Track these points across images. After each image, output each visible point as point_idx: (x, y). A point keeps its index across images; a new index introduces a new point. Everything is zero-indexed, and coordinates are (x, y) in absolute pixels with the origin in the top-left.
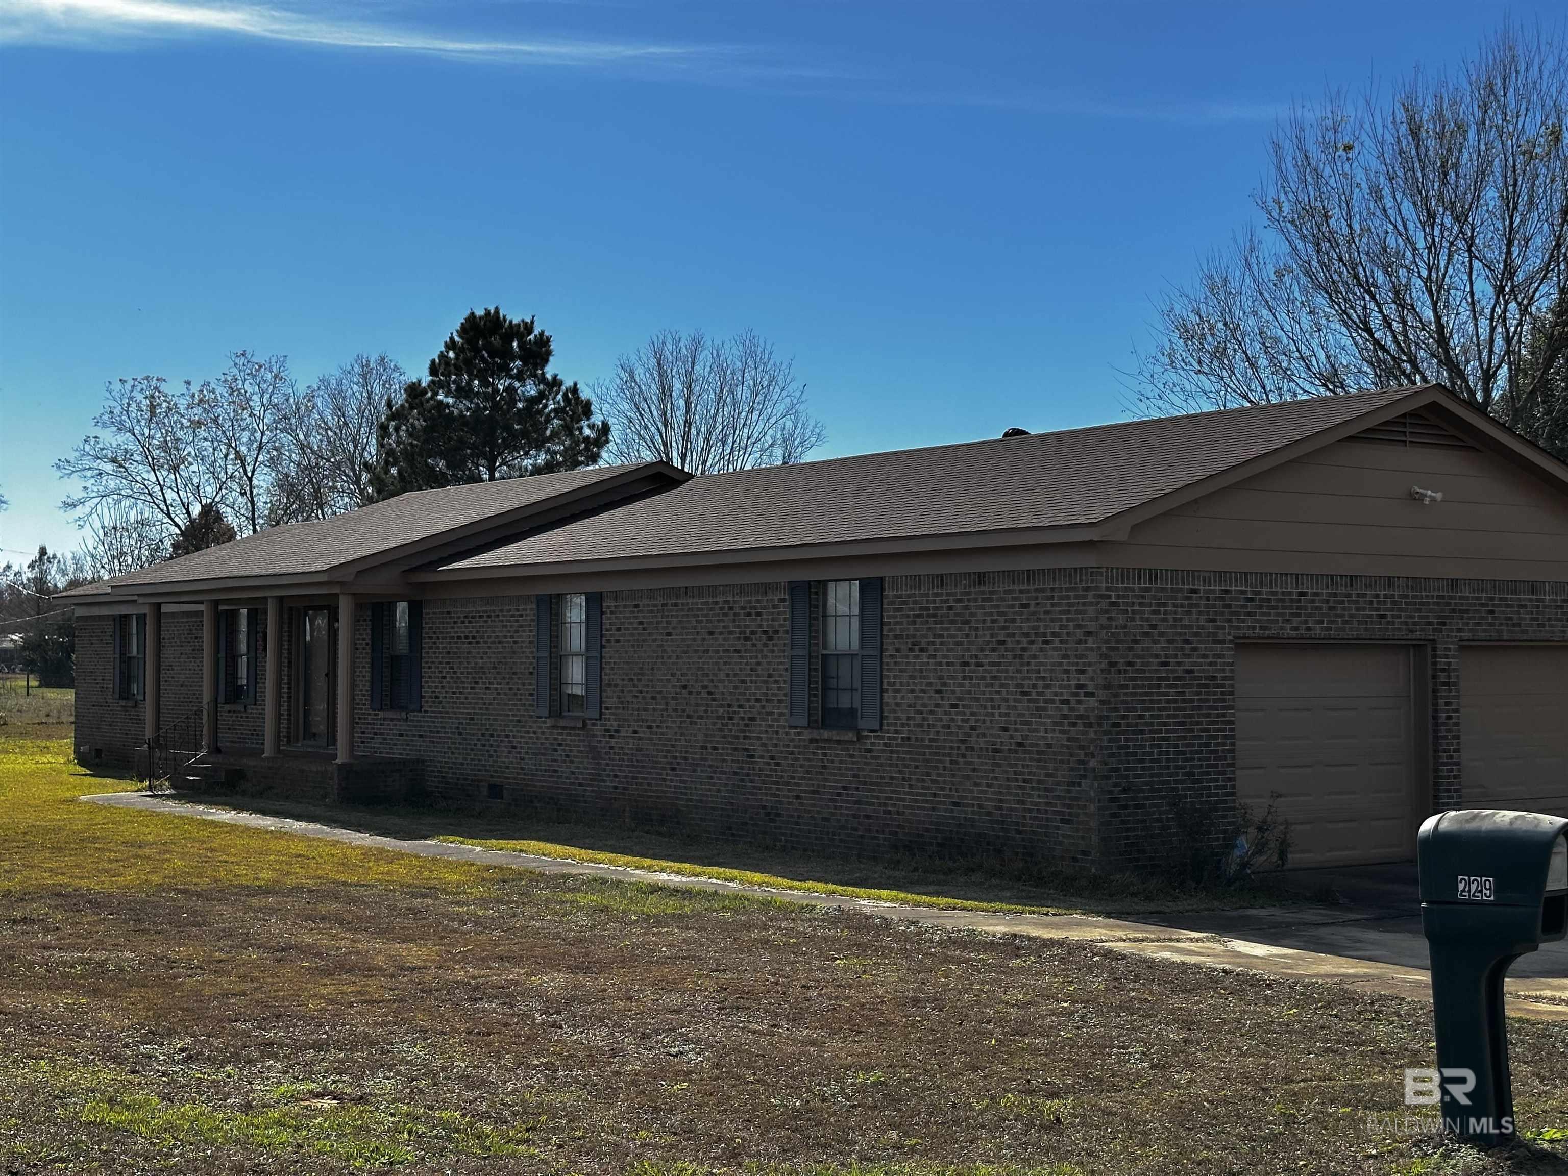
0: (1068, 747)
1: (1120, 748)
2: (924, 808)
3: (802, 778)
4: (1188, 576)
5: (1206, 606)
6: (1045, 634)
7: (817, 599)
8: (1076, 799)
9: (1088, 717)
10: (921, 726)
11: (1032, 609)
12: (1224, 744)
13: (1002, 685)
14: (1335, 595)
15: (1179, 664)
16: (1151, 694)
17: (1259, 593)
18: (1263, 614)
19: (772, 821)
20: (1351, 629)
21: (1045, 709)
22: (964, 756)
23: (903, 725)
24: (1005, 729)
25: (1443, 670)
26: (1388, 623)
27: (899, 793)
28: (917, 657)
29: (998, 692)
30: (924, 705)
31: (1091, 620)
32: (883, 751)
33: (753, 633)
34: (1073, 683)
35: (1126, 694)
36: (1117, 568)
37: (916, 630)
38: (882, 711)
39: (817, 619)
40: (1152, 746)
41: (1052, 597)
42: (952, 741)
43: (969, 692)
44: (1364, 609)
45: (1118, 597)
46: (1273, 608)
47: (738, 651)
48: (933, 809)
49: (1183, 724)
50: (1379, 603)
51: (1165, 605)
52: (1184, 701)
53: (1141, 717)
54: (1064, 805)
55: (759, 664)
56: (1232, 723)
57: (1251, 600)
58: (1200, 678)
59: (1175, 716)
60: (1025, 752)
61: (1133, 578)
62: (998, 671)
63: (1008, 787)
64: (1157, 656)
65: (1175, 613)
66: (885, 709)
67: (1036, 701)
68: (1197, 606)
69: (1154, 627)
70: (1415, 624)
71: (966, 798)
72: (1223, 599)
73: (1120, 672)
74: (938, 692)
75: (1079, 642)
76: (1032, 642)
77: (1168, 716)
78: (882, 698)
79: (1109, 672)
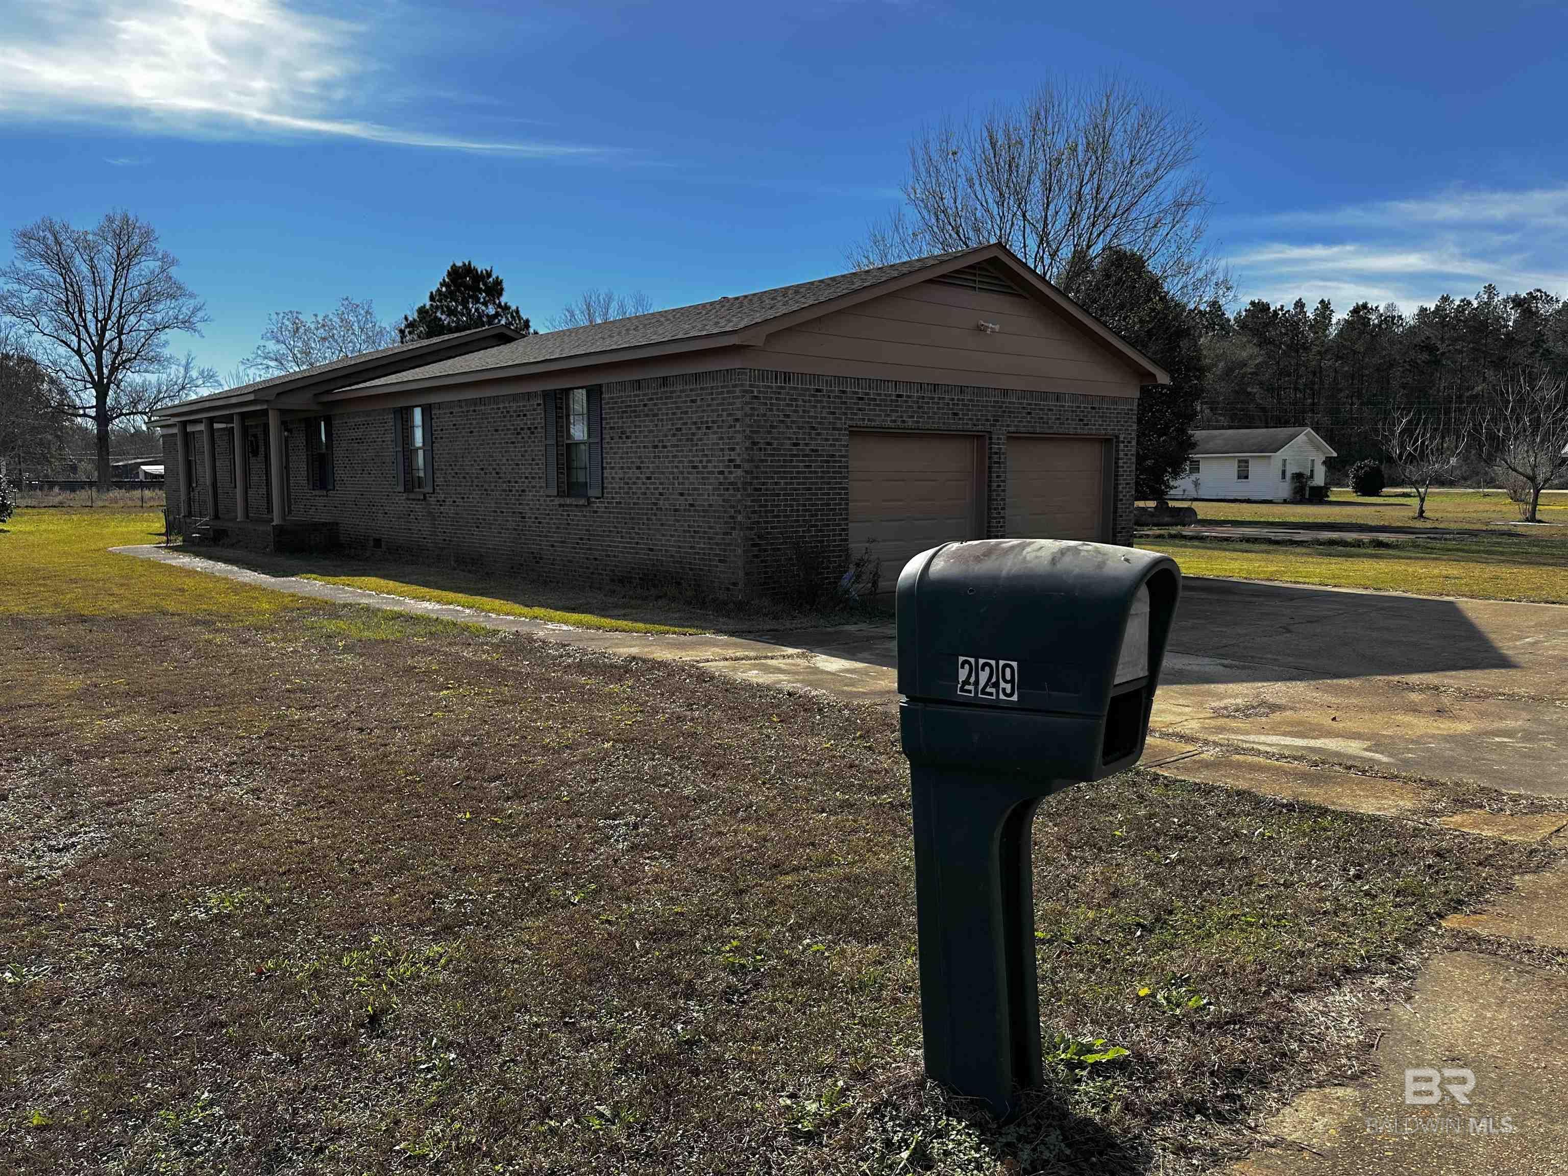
0: (723, 506)
1: (760, 506)
2: (631, 553)
3: (554, 533)
4: (814, 378)
5: (828, 402)
6: (707, 422)
7: (562, 403)
8: (729, 545)
9: (736, 484)
10: (628, 493)
11: (699, 403)
12: (840, 504)
13: (679, 462)
14: (923, 398)
15: (807, 445)
16: (786, 467)
17: (867, 394)
18: (870, 410)
19: (537, 562)
20: (933, 423)
21: (708, 478)
22: (655, 515)
23: (616, 493)
24: (682, 494)
25: (996, 453)
26: (960, 419)
27: (615, 542)
28: (624, 443)
29: (677, 467)
30: (630, 478)
31: (738, 409)
32: (605, 512)
33: (522, 429)
34: (726, 458)
35: (766, 467)
36: (759, 370)
37: (623, 423)
38: (603, 483)
39: (562, 417)
40: (785, 505)
41: (712, 394)
42: (648, 504)
43: (658, 467)
44: (943, 409)
45: (759, 392)
46: (878, 405)
47: (513, 443)
48: (637, 553)
49: (810, 489)
50: (953, 404)
51: (796, 400)
52: (810, 472)
53: (776, 483)
54: (720, 550)
55: (526, 451)
56: (846, 489)
57: (862, 399)
58: (823, 456)
59: (804, 483)
60: (695, 511)
61: (772, 379)
62: (677, 451)
63: (685, 537)
64: (790, 438)
65: (804, 406)
66: (605, 481)
67: (703, 473)
68: (821, 402)
69: (788, 416)
70: (978, 420)
71: (656, 545)
72: (841, 398)
73: (760, 449)
74: (639, 468)
75: (731, 427)
76: (699, 428)
77: (798, 484)
78: (603, 473)
79: (752, 449)
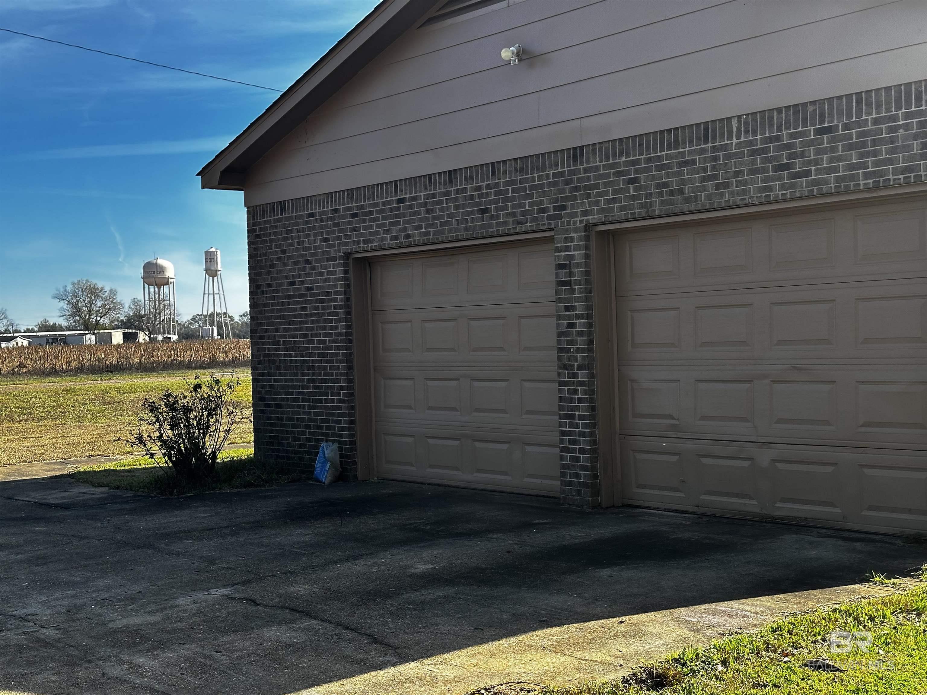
14: (433, 196)
15: (302, 282)
16: (283, 310)
17: (362, 207)
18: (366, 228)
36: (260, 206)
44: (464, 206)
46: (375, 220)
57: (355, 215)
58: (317, 295)
64: (287, 277)
65: (299, 237)
68: (314, 228)
69: (284, 252)
72: (332, 219)
